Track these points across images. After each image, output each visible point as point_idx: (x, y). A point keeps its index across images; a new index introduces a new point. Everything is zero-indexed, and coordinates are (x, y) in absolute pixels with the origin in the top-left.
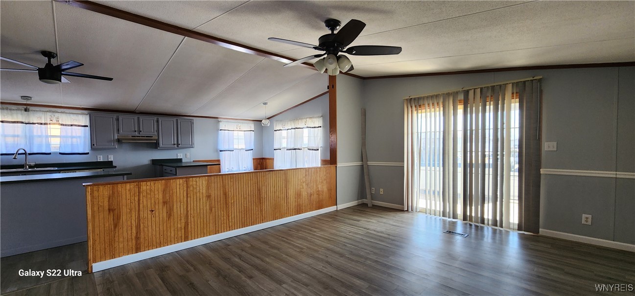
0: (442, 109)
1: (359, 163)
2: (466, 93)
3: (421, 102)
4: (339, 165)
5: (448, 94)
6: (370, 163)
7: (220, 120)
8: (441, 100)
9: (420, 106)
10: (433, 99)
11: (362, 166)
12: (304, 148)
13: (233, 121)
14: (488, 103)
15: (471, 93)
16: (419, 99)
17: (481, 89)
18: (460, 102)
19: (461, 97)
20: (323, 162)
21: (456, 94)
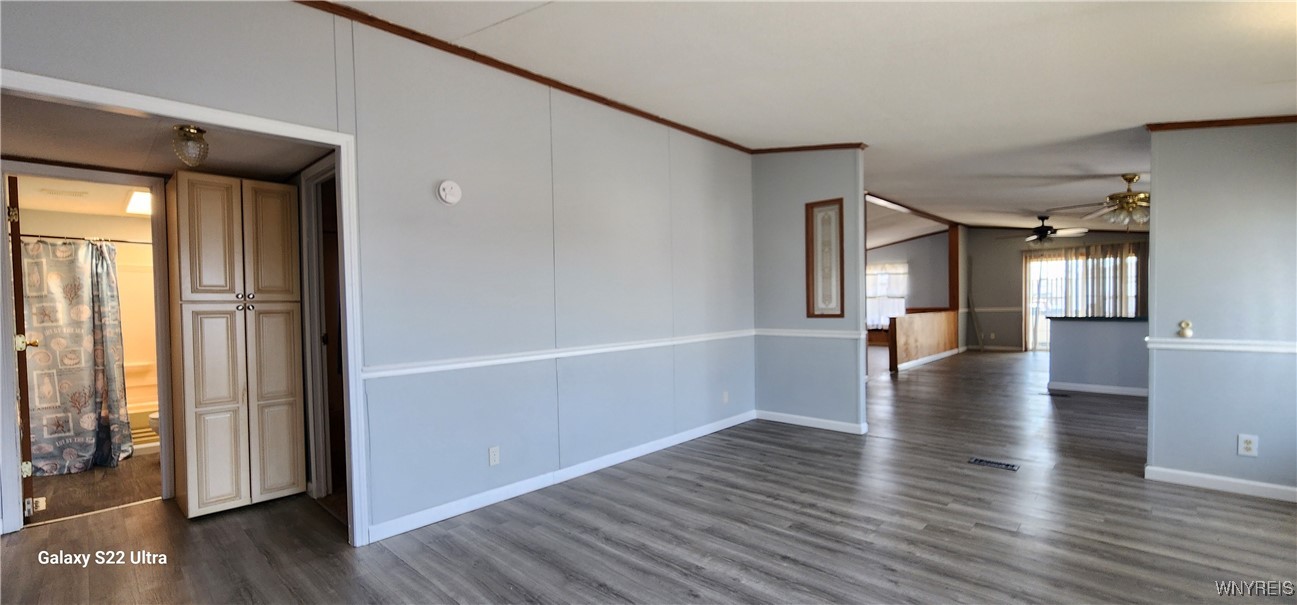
4: (960, 310)
15: (1092, 249)
19: (1084, 251)
20: (910, 311)
21: (1077, 249)
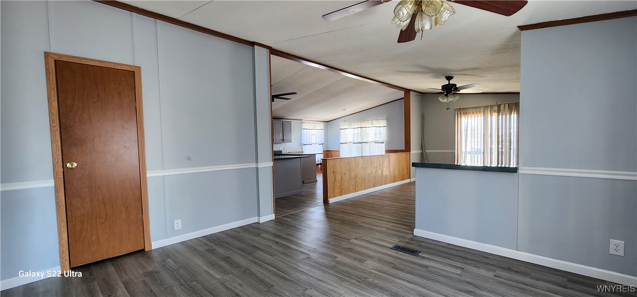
0: (482, 115)
1: (420, 151)
2: (499, 106)
3: (467, 111)
4: (412, 152)
5: (487, 107)
6: (427, 151)
7: (303, 121)
8: (482, 110)
9: (466, 113)
10: (476, 109)
11: (422, 154)
12: (370, 142)
13: (312, 122)
14: (513, 112)
15: (502, 106)
16: (466, 108)
17: (509, 104)
18: (495, 111)
19: (496, 108)
20: (388, 151)
21: (492, 106)
